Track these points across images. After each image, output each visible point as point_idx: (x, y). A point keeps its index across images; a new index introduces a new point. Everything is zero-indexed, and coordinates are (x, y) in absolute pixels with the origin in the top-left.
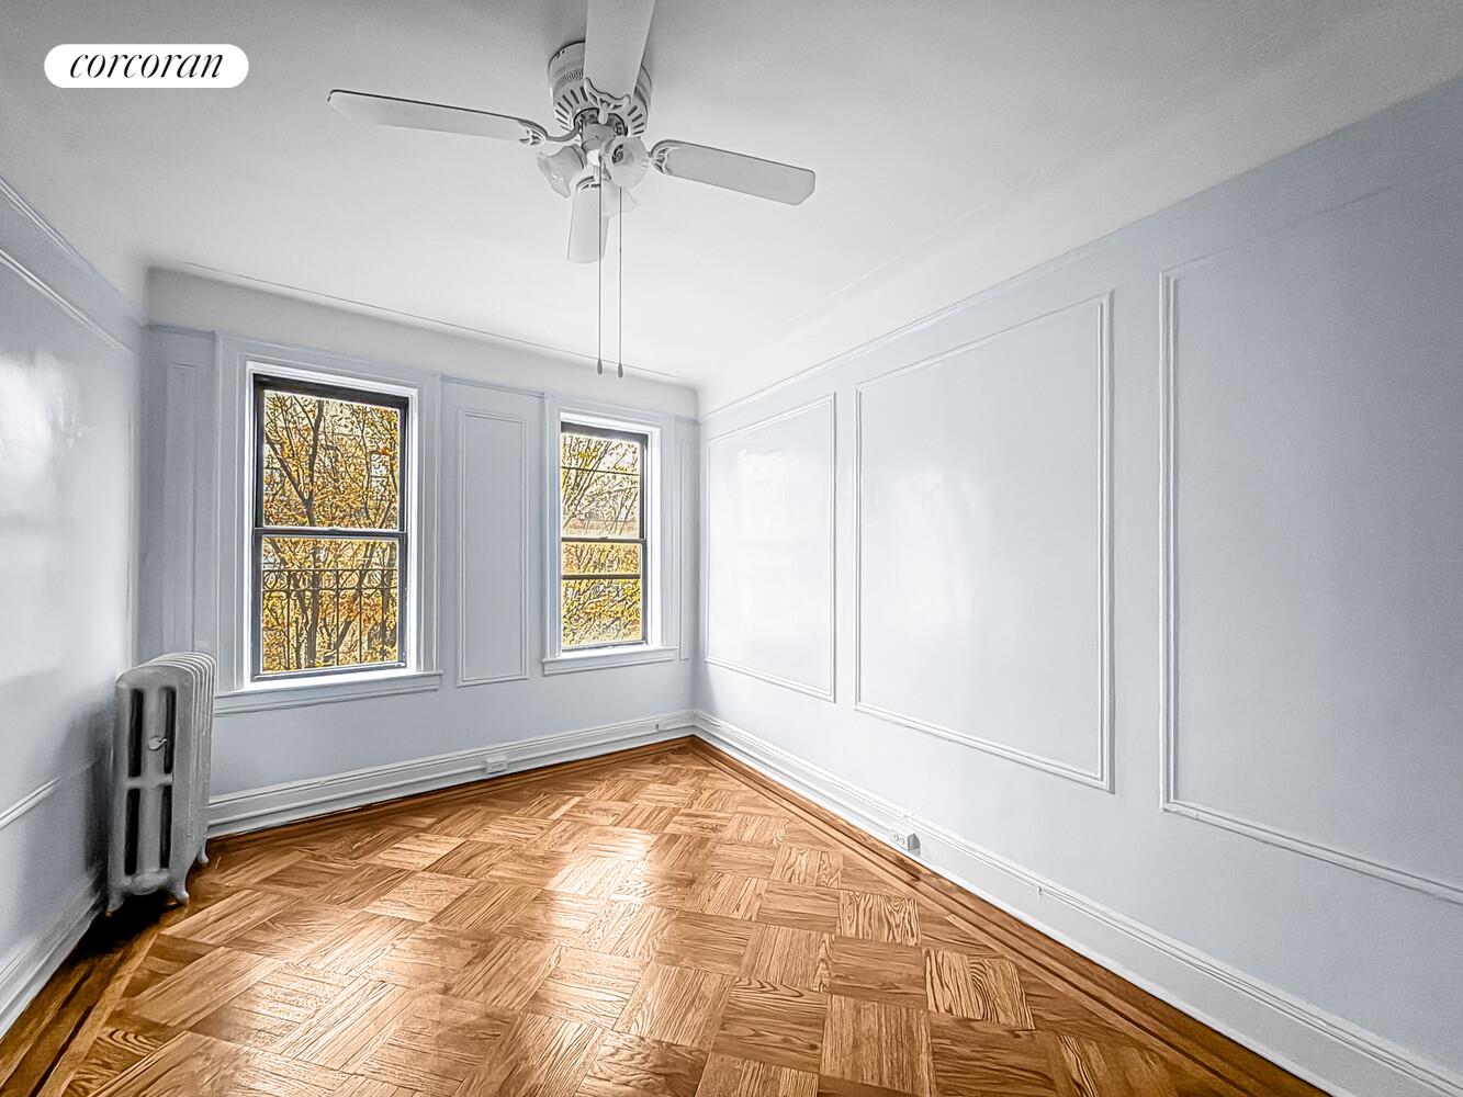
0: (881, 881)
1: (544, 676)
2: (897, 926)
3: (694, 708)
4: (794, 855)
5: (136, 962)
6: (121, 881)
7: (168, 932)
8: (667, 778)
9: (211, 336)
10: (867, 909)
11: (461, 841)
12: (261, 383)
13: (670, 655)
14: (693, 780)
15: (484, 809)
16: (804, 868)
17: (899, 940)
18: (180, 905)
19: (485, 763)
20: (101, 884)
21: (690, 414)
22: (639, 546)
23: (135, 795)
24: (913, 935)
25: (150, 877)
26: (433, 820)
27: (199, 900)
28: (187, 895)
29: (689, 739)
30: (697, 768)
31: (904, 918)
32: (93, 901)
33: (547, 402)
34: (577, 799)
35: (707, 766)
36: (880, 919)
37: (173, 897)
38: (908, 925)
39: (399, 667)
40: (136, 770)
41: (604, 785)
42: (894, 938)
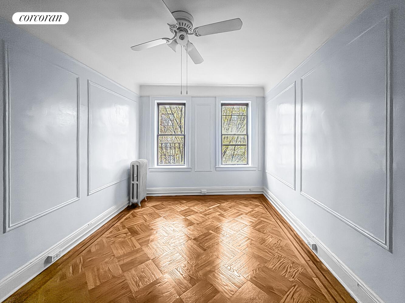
0: (295, 256)
1: (216, 171)
2: (290, 272)
3: (263, 186)
4: (268, 237)
5: (128, 215)
6: (131, 200)
7: (135, 211)
8: (246, 205)
9: (149, 97)
10: (282, 263)
11: (188, 208)
12: (159, 104)
13: (254, 169)
14: (253, 207)
15: (197, 202)
16: (269, 242)
17: (286, 276)
18: (139, 207)
19: (201, 191)
20: (129, 200)
21: (262, 95)
22: (246, 136)
23: (133, 184)
24: (293, 278)
25: (135, 200)
26: (186, 202)
27: (142, 207)
28: (140, 205)
29: (262, 195)
30: (256, 203)
31: (294, 271)
32: (128, 202)
33: (217, 99)
34: (219, 205)
35: (261, 204)
36: (284, 268)
37: (138, 205)
38: (294, 273)
39: (184, 165)
40: (133, 180)
41: (228, 203)
42: (285, 275)
